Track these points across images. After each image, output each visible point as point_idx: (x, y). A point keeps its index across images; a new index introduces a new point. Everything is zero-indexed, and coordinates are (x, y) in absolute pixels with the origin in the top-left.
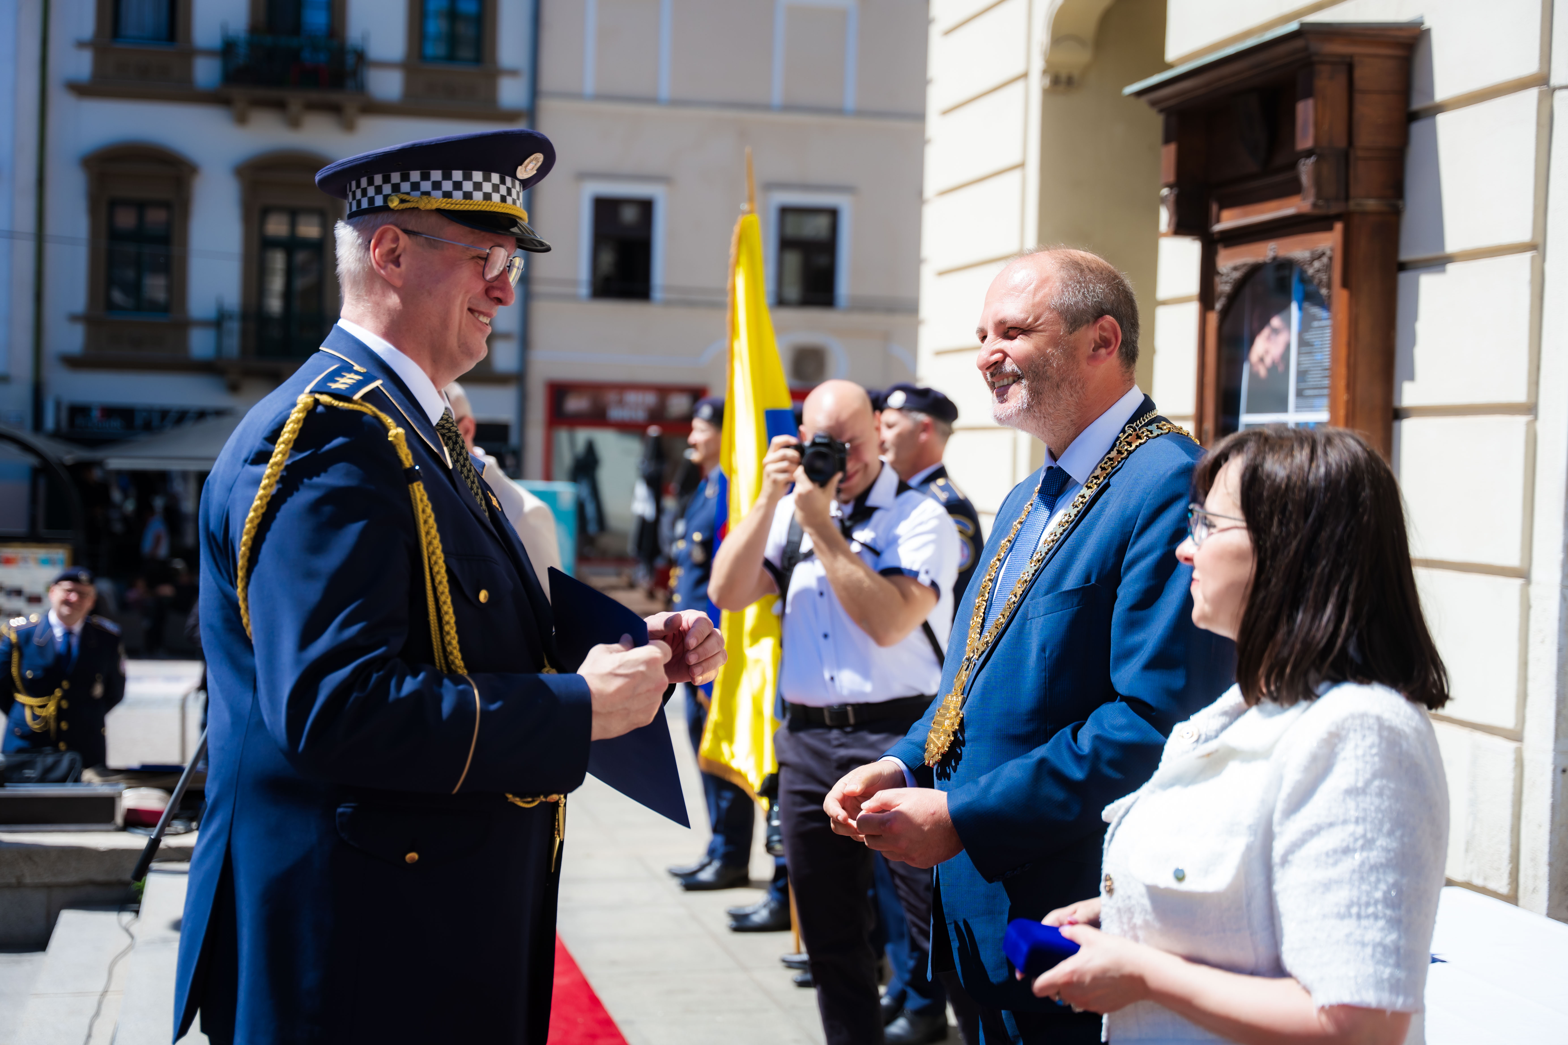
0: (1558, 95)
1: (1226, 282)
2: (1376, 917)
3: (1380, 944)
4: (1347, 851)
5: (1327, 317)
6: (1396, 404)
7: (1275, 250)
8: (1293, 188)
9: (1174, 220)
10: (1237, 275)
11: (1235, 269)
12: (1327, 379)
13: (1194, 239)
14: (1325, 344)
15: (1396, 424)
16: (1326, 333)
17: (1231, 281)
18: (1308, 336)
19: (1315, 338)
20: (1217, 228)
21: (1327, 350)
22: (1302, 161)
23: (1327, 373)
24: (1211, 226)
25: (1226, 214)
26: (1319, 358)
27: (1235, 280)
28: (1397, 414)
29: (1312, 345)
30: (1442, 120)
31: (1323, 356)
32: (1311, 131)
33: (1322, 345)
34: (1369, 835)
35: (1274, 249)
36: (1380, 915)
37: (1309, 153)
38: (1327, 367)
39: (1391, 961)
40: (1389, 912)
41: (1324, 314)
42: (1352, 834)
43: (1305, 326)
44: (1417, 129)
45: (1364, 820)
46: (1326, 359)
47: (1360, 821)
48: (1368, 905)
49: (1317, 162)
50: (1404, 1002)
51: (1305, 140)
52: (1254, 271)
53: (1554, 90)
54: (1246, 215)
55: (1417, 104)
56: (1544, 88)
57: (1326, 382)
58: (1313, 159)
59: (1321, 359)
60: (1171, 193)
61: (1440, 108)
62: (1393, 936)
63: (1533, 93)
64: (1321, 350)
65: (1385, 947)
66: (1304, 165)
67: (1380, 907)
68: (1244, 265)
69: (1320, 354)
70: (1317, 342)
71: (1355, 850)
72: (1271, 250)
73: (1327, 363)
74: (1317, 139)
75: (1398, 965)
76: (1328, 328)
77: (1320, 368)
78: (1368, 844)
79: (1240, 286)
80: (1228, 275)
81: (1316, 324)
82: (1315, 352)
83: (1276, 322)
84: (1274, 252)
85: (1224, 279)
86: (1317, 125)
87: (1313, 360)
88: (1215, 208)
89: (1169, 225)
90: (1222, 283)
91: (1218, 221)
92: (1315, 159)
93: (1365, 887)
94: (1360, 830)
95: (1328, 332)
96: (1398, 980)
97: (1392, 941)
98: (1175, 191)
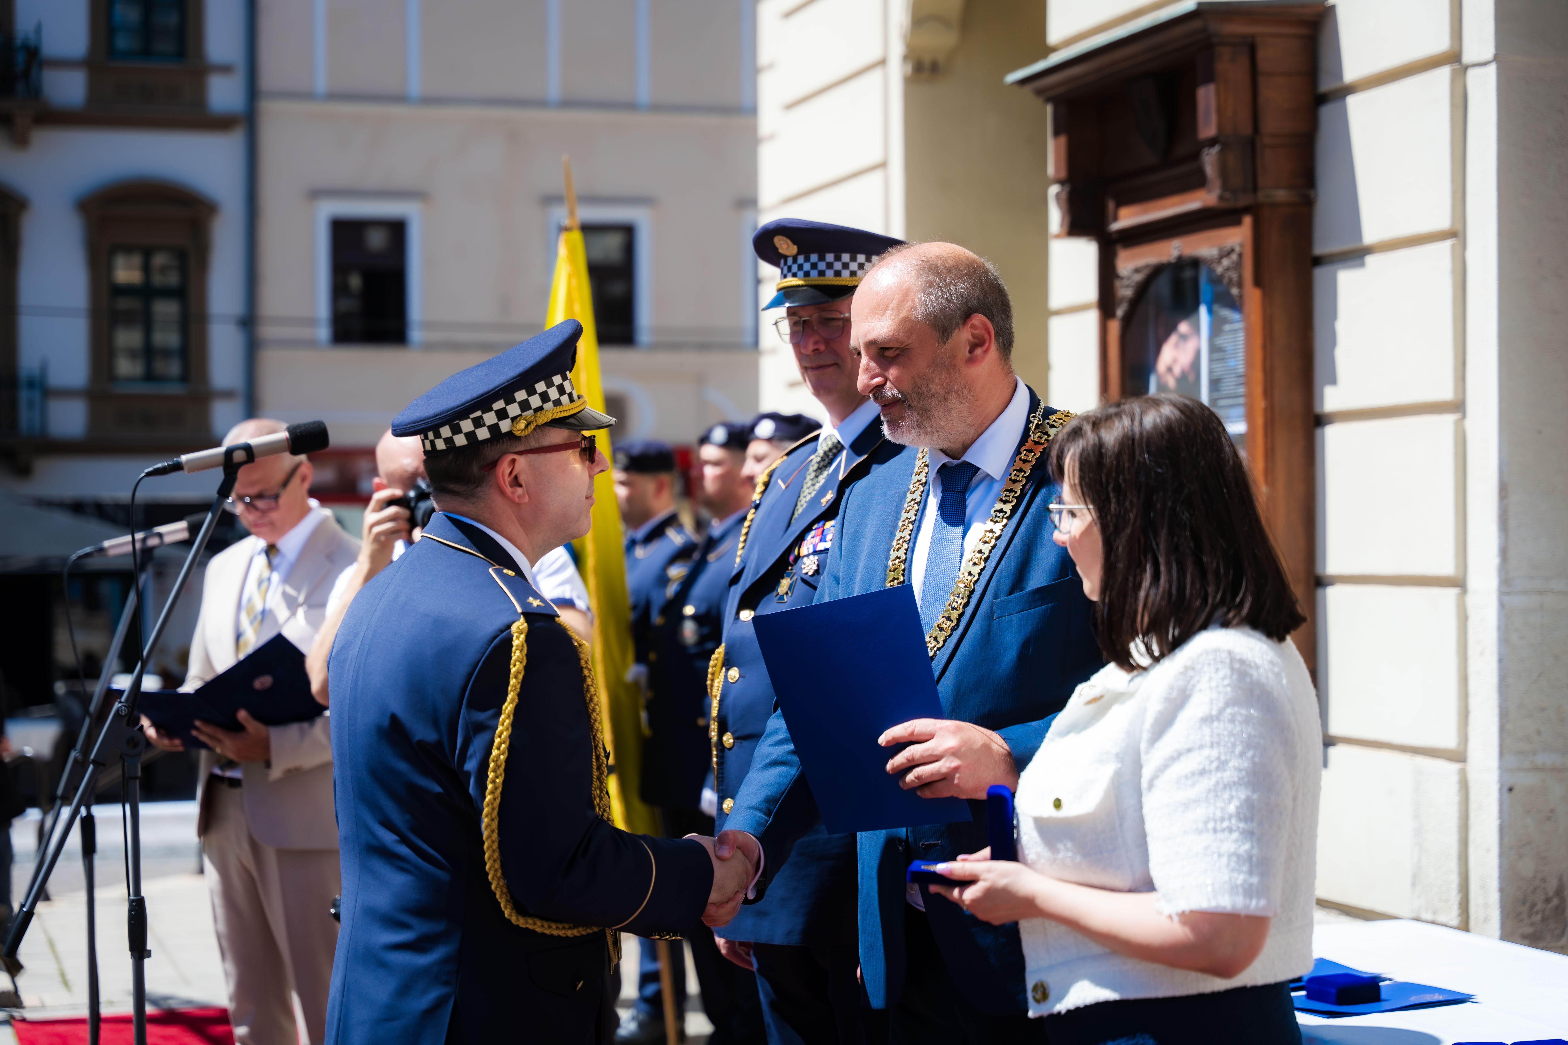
0: (1471, 73)
1: (1127, 286)
2: (1230, 830)
3: (1235, 854)
4: (1203, 772)
5: (1239, 320)
6: (1317, 410)
7: (1179, 249)
8: (1197, 181)
9: (1067, 220)
10: (1139, 277)
11: (1137, 271)
12: (1242, 386)
13: (1090, 240)
14: (1239, 349)
15: (1318, 432)
16: (1239, 337)
17: (1133, 284)
18: (1220, 341)
19: (1228, 343)
20: (1115, 226)
21: (1241, 355)
22: (1206, 151)
23: (1242, 380)
24: (1108, 224)
25: (1124, 212)
26: (1232, 364)
27: (1137, 283)
28: (1319, 421)
29: (1225, 351)
30: (1353, 102)
31: (1237, 362)
32: (1214, 118)
33: (1235, 349)
34: (1223, 758)
35: (1179, 247)
36: (1234, 828)
37: (1212, 142)
38: (1242, 374)
39: (1245, 868)
40: (1242, 825)
41: (1236, 316)
42: (1208, 757)
43: (1216, 330)
44: (1326, 112)
45: (1218, 744)
46: (1239, 364)
47: (1215, 745)
48: (1222, 820)
49: (1221, 151)
50: (1257, 903)
51: (1208, 129)
52: (1157, 271)
53: (1466, 68)
54: (1146, 212)
55: (1325, 86)
56: (1456, 66)
57: (1242, 390)
58: (1216, 149)
59: (1236, 365)
60: (1062, 190)
61: (1350, 89)
62: (1247, 846)
63: (1444, 73)
64: (1233, 356)
65: (1239, 856)
66: (1207, 154)
67: (1234, 821)
68: (1147, 266)
69: (1233, 360)
70: (1229, 347)
71: (1210, 772)
72: (1175, 248)
73: (1241, 369)
74: (1220, 126)
75: (1251, 873)
76: (1240, 331)
77: (1233, 375)
78: (1222, 765)
79: (1143, 289)
80: (1129, 278)
81: (1227, 327)
82: (1228, 358)
83: (1184, 327)
84: (1179, 250)
85: (1125, 282)
86: (1220, 111)
87: (1226, 366)
88: (1111, 205)
89: (1062, 225)
90: (1123, 287)
91: (1116, 219)
92: (1219, 148)
93: (1220, 804)
94: (1214, 753)
95: (1241, 336)
96: (1252, 885)
97: (1246, 851)
98: (1067, 188)
